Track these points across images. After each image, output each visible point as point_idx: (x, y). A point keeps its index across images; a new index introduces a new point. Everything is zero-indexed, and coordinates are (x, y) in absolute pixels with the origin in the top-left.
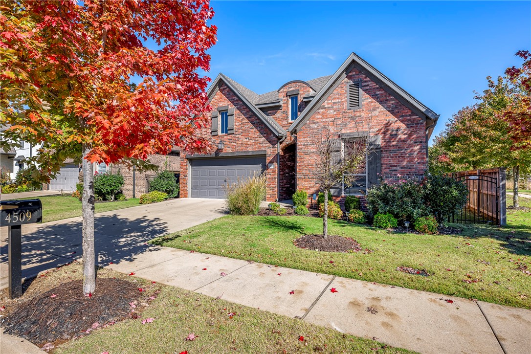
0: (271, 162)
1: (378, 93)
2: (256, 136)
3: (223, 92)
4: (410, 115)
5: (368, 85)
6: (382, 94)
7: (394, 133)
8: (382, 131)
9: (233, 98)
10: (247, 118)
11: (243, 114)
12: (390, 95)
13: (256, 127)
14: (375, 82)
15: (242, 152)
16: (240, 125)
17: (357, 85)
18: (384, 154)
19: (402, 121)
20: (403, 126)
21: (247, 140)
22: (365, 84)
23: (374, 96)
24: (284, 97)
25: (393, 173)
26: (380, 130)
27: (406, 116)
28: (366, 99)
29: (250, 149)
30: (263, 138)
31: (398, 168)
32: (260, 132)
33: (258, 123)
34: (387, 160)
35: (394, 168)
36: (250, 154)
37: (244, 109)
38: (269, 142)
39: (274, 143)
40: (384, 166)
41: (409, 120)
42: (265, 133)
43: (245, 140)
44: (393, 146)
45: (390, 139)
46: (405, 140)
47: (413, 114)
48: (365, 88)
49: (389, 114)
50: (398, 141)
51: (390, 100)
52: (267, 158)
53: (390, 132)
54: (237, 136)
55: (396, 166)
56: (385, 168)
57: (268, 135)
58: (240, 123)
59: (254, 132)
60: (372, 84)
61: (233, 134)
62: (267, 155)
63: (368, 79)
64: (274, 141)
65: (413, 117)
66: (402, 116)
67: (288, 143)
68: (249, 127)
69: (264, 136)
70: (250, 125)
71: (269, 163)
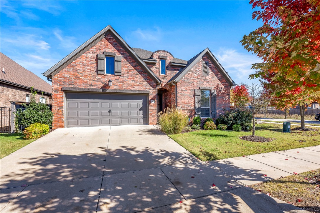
0: (153, 99)
1: (215, 70)
2: (141, 80)
3: (109, 41)
4: (225, 83)
5: (211, 65)
6: (216, 71)
7: (220, 89)
8: (216, 88)
9: (120, 48)
10: (133, 66)
11: (129, 63)
12: (219, 72)
13: (141, 74)
14: (214, 65)
15: (129, 90)
16: (127, 70)
17: (207, 64)
18: (217, 99)
19: (223, 85)
20: (223, 87)
21: (133, 82)
22: (210, 64)
23: (213, 71)
24: (157, 58)
25: (220, 107)
26: (215, 87)
27: (224, 83)
28: (210, 72)
29: (136, 88)
30: (146, 83)
31: (222, 105)
32: (144, 78)
33: (143, 71)
34: (218, 102)
35: (220, 105)
36: (137, 92)
37: (129, 59)
38: (151, 85)
39: (154, 86)
40: (217, 104)
41: (225, 85)
42: (148, 80)
43: (132, 82)
44: (220, 95)
45: (219, 92)
46: (224, 93)
47: (227, 82)
48: (210, 66)
49: (218, 80)
50: (221, 93)
51: (219, 74)
52: (150, 96)
53: (219, 89)
54: (124, 78)
55: (221, 104)
56: (217, 105)
57: (150, 81)
58: (127, 69)
59: (139, 78)
60: (212, 66)
61: (120, 76)
62: (150, 94)
63: (211, 62)
64: (155, 85)
65: (226, 84)
66: (223, 83)
67: (160, 87)
68: (134, 73)
69: (147, 82)
70: (135, 71)
71: (151, 99)
